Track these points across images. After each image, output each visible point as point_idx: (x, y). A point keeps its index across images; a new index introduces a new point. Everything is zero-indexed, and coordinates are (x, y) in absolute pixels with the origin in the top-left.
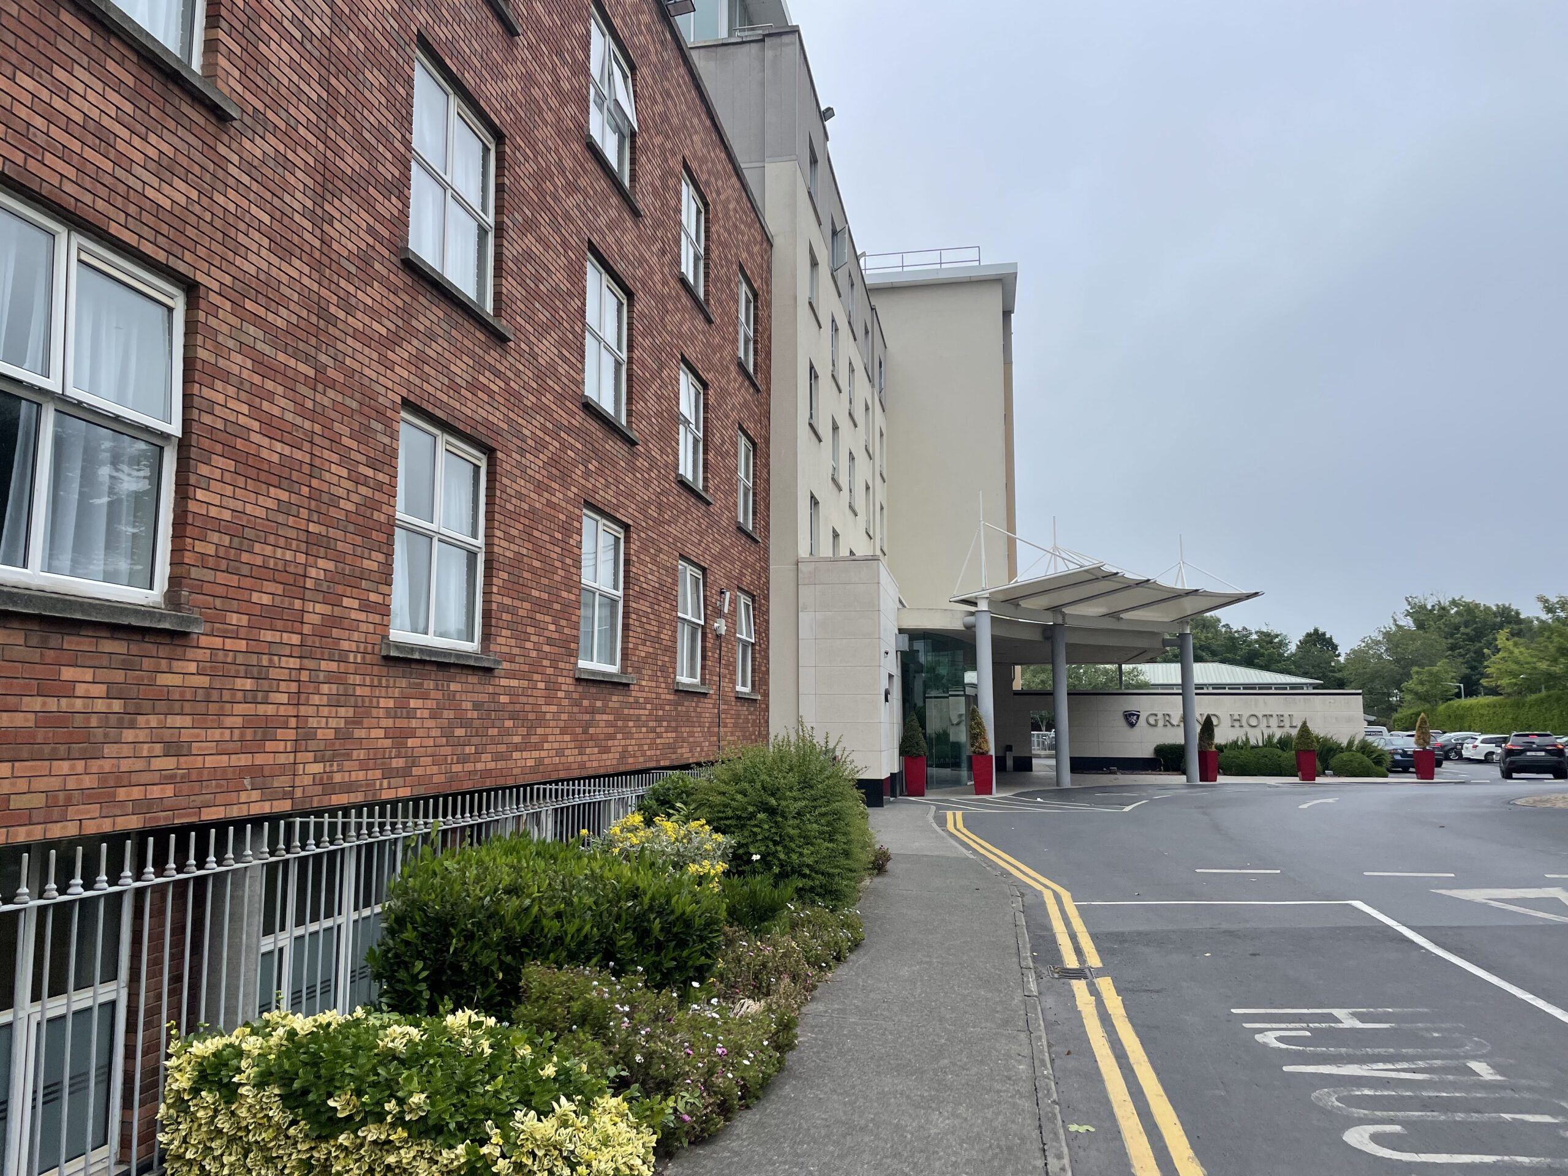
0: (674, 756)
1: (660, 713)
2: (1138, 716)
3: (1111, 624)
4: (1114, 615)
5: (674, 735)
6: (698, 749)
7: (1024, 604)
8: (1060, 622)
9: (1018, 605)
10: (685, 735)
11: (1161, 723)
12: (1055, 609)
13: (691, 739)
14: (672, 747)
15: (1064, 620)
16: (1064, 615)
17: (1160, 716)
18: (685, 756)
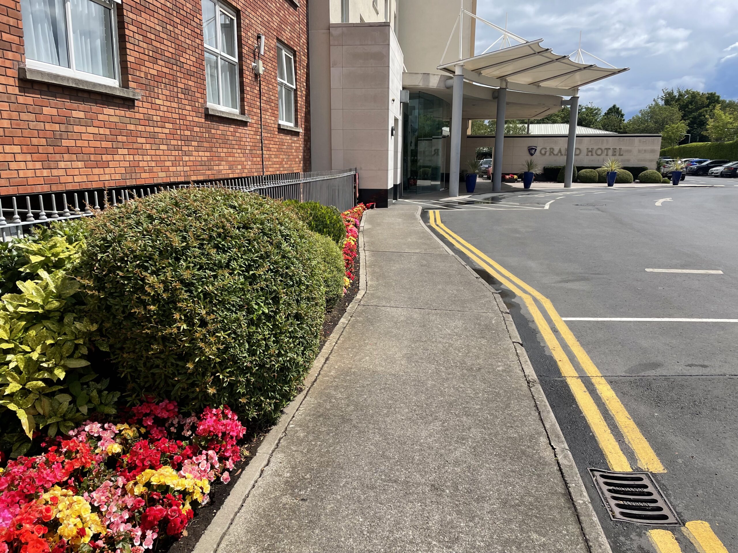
0: (209, 172)
1: (188, 133)
2: (536, 150)
3: (533, 90)
4: (536, 84)
5: (208, 154)
6: (240, 167)
7: (484, 72)
8: (504, 87)
9: (480, 74)
10: (223, 155)
11: (548, 154)
12: (502, 78)
13: (230, 159)
14: (208, 165)
15: (506, 86)
16: (507, 82)
17: (548, 149)
18: (224, 172)
